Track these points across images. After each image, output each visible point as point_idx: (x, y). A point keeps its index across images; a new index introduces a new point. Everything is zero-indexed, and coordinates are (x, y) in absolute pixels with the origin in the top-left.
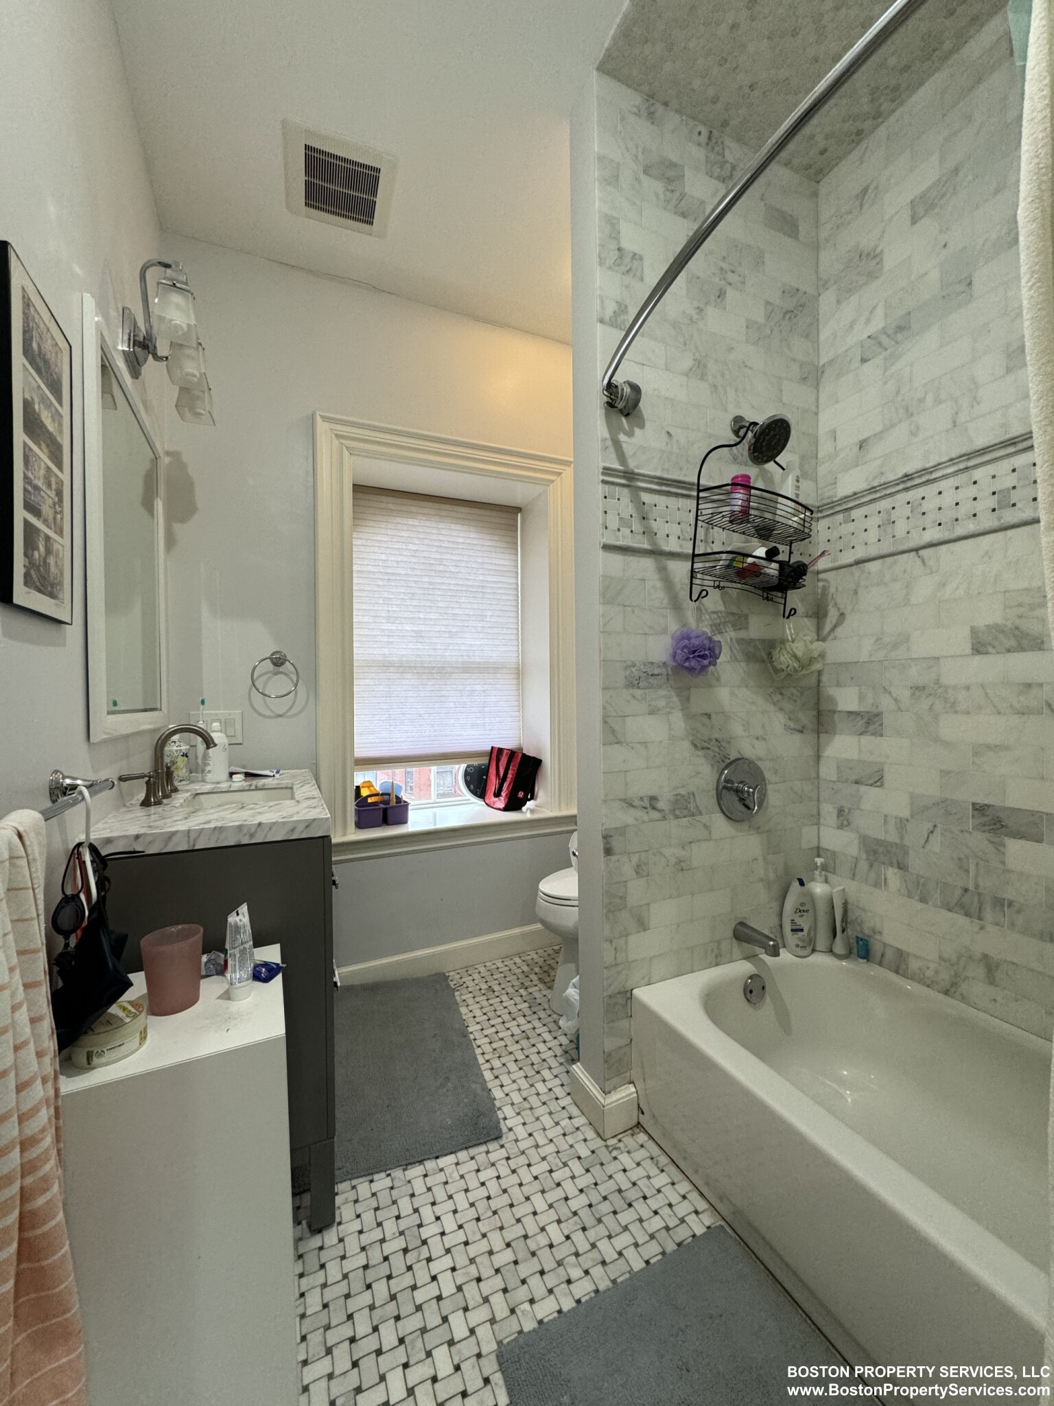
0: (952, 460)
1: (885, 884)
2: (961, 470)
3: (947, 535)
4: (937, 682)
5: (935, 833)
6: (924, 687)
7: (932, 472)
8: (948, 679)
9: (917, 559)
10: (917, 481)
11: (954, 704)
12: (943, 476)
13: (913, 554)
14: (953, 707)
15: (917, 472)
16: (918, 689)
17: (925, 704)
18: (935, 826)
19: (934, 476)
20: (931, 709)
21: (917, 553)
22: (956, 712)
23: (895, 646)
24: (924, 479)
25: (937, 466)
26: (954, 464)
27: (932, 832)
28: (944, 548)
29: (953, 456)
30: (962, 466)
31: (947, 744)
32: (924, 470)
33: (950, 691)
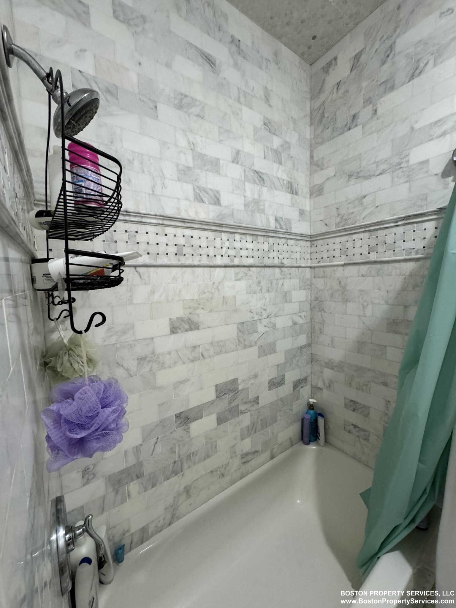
0: (156, 215)
1: (129, 496)
2: (159, 224)
3: (153, 262)
4: (153, 353)
5: (158, 443)
6: (146, 358)
7: (142, 217)
8: (158, 351)
9: (136, 273)
10: (132, 219)
11: (163, 364)
12: (150, 223)
13: (133, 269)
14: (163, 366)
15: (134, 213)
16: (142, 360)
17: (146, 369)
18: (158, 438)
19: (144, 220)
20: (151, 370)
21: (136, 269)
22: (164, 368)
23: (124, 332)
24: (137, 219)
25: (147, 215)
26: (156, 218)
27: (156, 443)
28: (152, 269)
29: (157, 214)
30: (160, 222)
31: (161, 388)
32: (139, 213)
33: (161, 357)
